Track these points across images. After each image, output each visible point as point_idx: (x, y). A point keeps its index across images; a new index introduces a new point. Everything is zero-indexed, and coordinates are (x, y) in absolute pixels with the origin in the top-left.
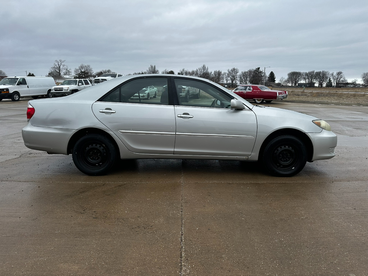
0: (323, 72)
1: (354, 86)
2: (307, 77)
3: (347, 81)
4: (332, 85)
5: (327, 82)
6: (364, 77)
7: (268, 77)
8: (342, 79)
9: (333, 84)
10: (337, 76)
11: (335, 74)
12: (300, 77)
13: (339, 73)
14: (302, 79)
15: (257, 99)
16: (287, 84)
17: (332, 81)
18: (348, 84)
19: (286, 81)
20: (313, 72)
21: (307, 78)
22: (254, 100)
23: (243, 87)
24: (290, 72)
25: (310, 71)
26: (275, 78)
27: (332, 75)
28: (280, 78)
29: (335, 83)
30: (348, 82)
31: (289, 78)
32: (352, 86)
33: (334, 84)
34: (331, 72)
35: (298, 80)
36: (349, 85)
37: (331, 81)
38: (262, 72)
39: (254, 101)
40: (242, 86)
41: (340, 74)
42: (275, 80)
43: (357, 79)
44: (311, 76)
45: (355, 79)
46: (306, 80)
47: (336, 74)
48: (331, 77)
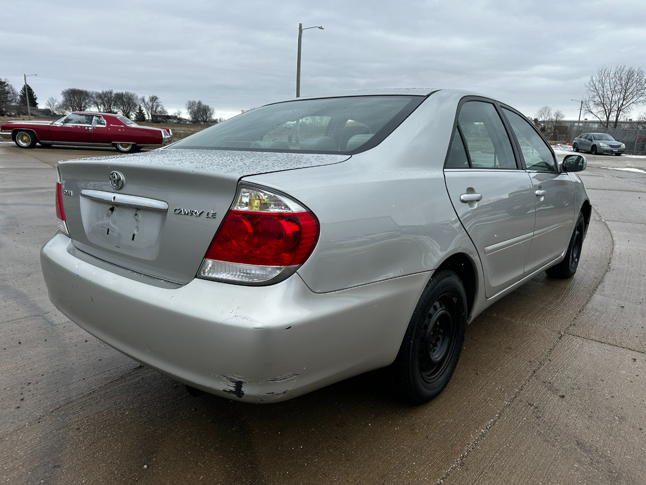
0: (127, 94)
1: (178, 122)
2: (100, 101)
3: (167, 113)
4: (144, 118)
5: (137, 112)
6: (190, 108)
7: (21, 96)
8: (159, 109)
9: (146, 116)
10: (150, 104)
11: (147, 99)
12: (87, 101)
13: (153, 98)
14: (92, 104)
15: (121, 144)
16: (64, 112)
17: (145, 111)
18: (169, 117)
19: (60, 107)
20: (111, 93)
21: (101, 104)
22: (115, 145)
23: (84, 117)
24: (67, 88)
25: (105, 91)
26: (36, 99)
27: (143, 100)
28: (48, 99)
29: (150, 115)
30: (169, 115)
31: (67, 100)
32: (175, 121)
33: (148, 117)
34: (140, 96)
35: (84, 106)
36: (171, 120)
37: (143, 111)
38: (5, 83)
39: (114, 148)
40: (80, 115)
41: (155, 100)
42: (37, 102)
43: (182, 110)
44: (108, 99)
45: (179, 110)
46: (99, 107)
47: (149, 100)
48: (141, 105)
